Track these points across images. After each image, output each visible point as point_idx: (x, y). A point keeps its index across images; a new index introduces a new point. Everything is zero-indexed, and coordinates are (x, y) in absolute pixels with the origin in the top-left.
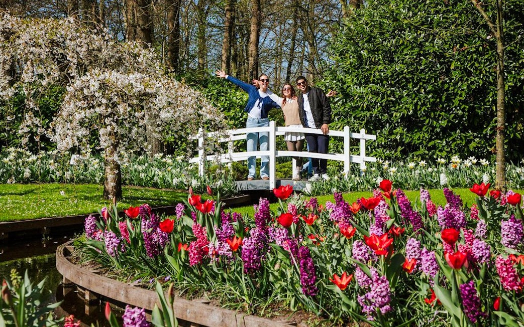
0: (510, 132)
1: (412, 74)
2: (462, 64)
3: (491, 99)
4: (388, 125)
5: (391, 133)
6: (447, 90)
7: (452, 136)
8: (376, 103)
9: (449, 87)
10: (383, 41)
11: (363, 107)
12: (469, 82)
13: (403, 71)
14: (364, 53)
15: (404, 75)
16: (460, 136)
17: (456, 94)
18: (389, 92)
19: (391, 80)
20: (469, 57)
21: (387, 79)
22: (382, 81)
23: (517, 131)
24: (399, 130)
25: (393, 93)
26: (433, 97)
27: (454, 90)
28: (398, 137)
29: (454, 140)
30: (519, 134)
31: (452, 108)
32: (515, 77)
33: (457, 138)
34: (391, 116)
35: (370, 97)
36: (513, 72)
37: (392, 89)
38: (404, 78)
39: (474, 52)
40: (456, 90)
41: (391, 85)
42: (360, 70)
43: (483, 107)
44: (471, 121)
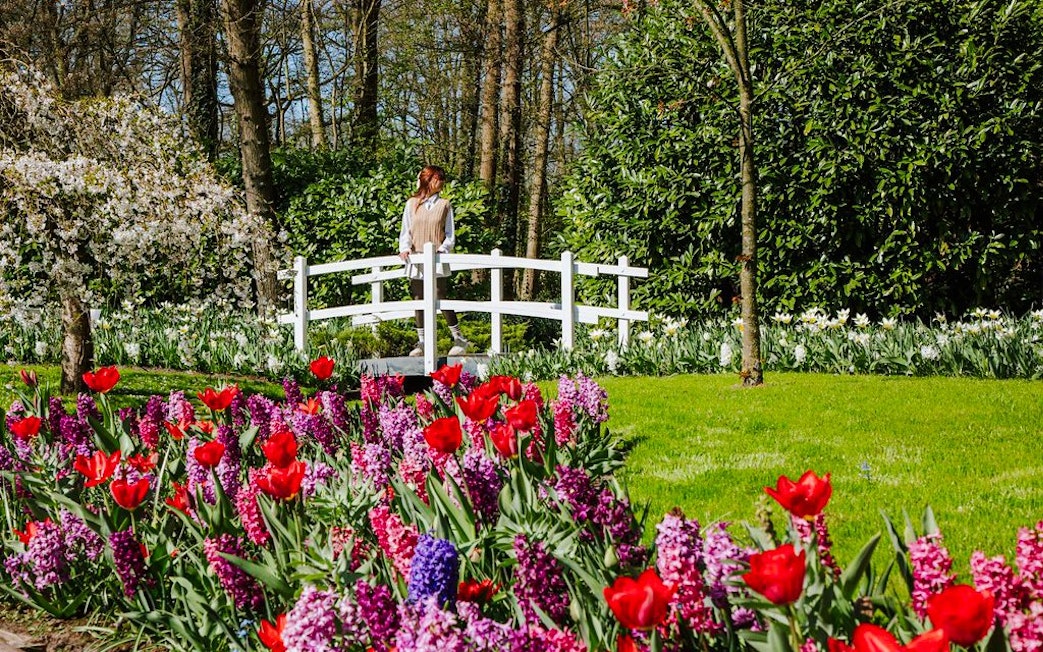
0: (925, 258)
1: (730, 146)
2: (826, 125)
3: (883, 194)
4: (691, 246)
5: (696, 263)
6: (797, 177)
7: (810, 267)
8: (668, 204)
9: (801, 172)
10: (678, 80)
11: (642, 211)
12: (839, 160)
13: (713, 140)
14: (645, 104)
15: (716, 148)
16: (827, 268)
17: (815, 185)
18: (689, 181)
19: (693, 158)
20: (840, 110)
21: (685, 157)
22: (676, 159)
23: (940, 257)
24: (711, 256)
25: (696, 182)
26: (772, 190)
27: (809, 176)
28: (710, 272)
29: (815, 276)
30: (945, 262)
31: (809, 213)
32: (929, 150)
33: (822, 272)
34: (694, 228)
35: (656, 192)
36: (927, 139)
37: (696, 175)
38: (717, 153)
39: (850, 101)
40: (814, 176)
41: (692, 168)
42: (637, 140)
43: (867, 211)
44: (848, 238)
